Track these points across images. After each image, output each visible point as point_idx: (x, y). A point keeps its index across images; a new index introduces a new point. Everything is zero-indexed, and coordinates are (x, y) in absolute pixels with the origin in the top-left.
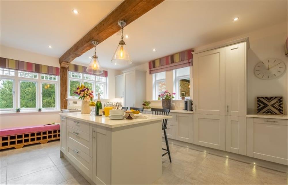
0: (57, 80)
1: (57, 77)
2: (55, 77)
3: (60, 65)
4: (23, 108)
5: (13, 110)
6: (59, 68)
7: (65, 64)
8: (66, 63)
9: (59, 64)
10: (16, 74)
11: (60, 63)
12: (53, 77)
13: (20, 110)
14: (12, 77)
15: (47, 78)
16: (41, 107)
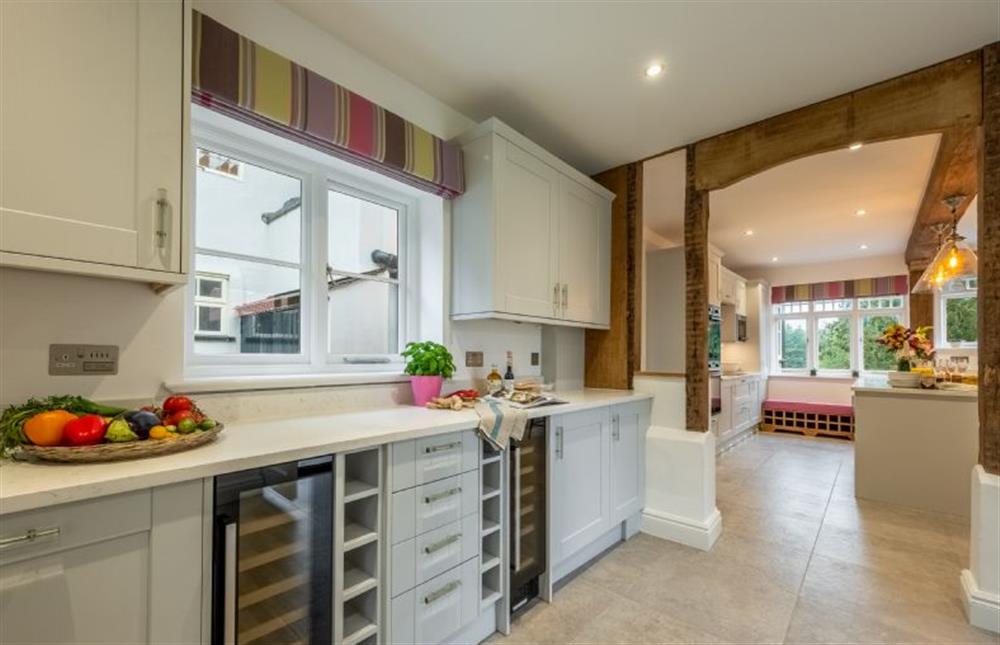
0: (902, 305)
1: (901, 297)
2: (896, 297)
3: (909, 269)
4: (824, 370)
5: (805, 373)
6: (904, 277)
7: (917, 265)
8: (919, 262)
9: (906, 266)
10: (811, 308)
11: (908, 263)
12: (891, 299)
13: (818, 373)
14: (805, 313)
15: (875, 304)
16: (861, 368)
